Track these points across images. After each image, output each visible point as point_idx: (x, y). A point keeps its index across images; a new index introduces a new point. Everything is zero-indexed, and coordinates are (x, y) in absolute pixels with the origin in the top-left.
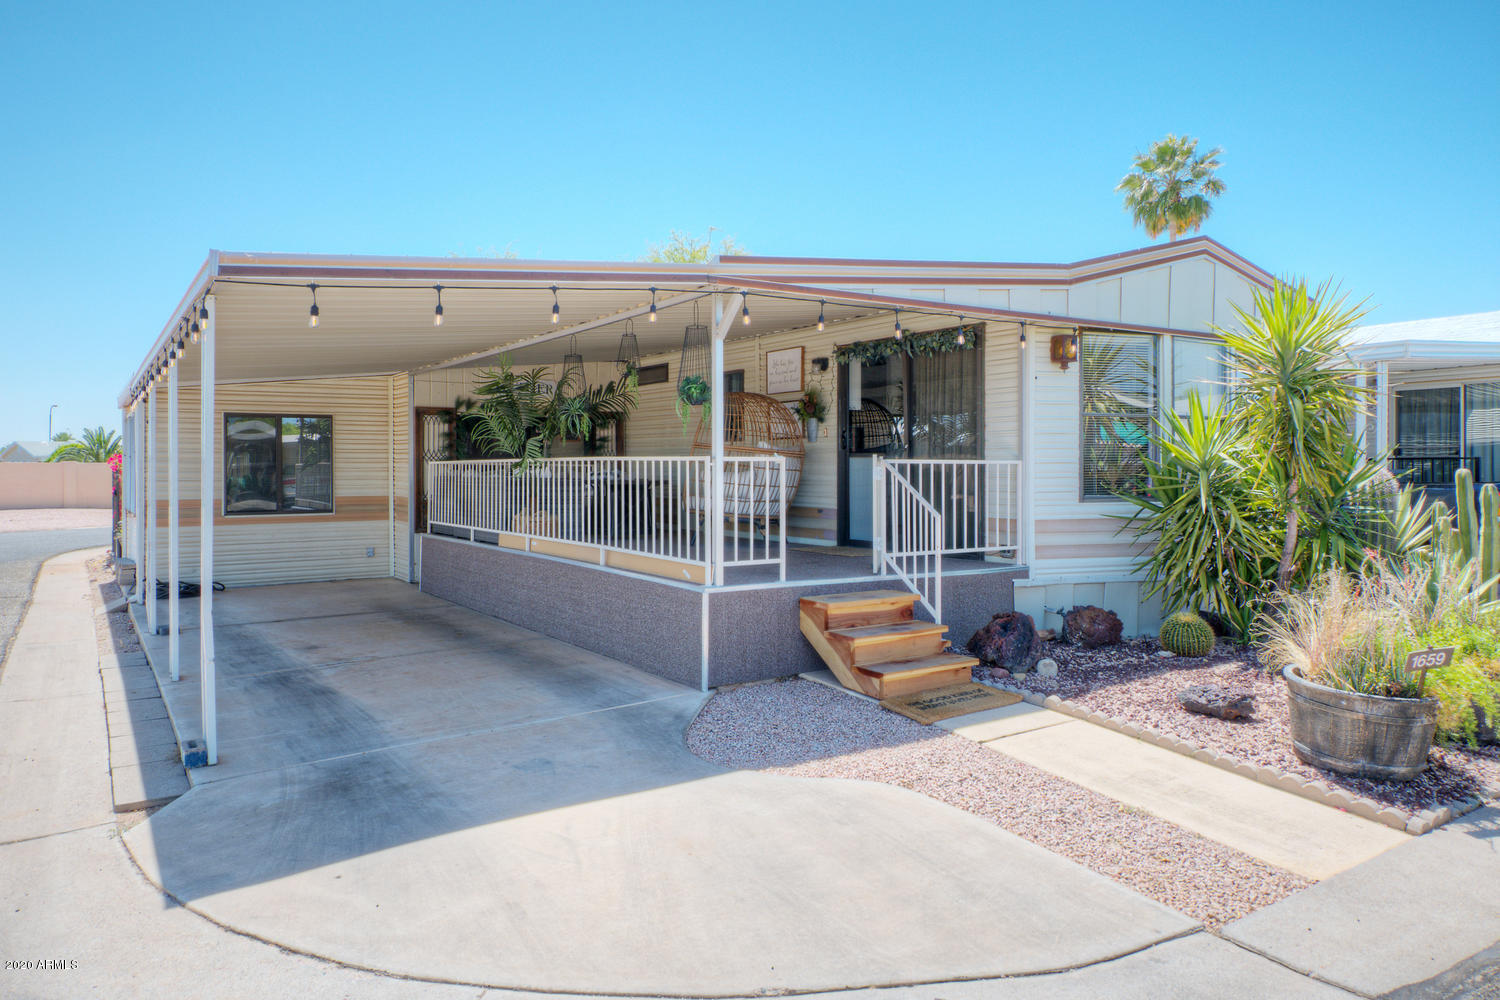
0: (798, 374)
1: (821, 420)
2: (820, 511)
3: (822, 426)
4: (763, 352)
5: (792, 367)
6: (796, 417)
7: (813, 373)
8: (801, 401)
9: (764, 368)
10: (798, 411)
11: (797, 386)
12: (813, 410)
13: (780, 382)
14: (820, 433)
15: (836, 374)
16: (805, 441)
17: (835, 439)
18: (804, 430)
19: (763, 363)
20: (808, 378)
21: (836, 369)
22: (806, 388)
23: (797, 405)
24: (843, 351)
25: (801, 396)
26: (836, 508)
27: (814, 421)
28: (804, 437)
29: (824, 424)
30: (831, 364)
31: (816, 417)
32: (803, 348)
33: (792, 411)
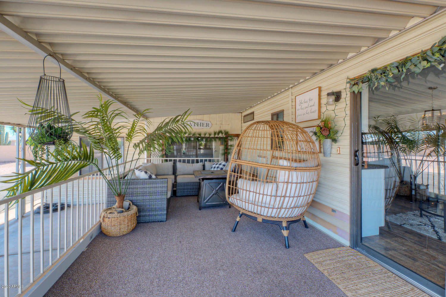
0: (316, 107)
1: (335, 140)
2: (333, 211)
3: (335, 146)
4: (293, 97)
5: (312, 103)
6: (314, 138)
7: (327, 104)
8: (318, 126)
9: (294, 107)
10: (315, 134)
11: (316, 116)
12: (328, 133)
13: (304, 114)
14: (334, 151)
15: (348, 102)
16: (321, 155)
17: (348, 156)
18: (320, 148)
19: (294, 104)
20: (323, 109)
21: (348, 99)
22: (322, 117)
23: (316, 129)
24: (355, 82)
25: (318, 122)
26: (349, 214)
27: (328, 141)
28: (320, 152)
29: (337, 144)
30: (343, 95)
31: (331, 138)
32: (320, 88)
33: (311, 134)
